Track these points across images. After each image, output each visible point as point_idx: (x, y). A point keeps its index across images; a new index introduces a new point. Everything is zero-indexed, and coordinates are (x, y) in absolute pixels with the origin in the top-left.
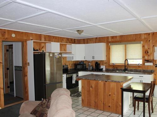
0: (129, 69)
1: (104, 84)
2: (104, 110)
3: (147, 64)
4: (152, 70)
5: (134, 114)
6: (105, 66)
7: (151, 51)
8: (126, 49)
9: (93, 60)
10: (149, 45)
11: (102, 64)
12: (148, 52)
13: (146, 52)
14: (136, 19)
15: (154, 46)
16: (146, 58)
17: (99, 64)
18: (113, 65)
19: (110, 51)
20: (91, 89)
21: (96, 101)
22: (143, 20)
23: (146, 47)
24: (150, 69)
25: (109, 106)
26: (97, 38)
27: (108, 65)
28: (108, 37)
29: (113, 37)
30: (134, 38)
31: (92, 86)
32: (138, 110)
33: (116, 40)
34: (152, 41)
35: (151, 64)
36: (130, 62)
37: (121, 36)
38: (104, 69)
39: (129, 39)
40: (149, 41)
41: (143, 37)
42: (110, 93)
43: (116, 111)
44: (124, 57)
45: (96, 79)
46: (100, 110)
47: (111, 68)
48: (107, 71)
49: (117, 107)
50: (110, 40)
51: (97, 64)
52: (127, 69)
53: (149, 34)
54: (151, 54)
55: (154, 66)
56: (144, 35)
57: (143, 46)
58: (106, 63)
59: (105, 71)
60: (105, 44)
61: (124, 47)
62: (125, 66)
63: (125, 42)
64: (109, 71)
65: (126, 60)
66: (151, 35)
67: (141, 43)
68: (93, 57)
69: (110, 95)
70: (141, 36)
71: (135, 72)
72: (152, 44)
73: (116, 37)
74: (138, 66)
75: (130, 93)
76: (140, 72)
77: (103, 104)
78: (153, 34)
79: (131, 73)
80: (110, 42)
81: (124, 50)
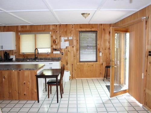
0: (39, 57)
1: (18, 73)
2: (19, 99)
3: (55, 52)
4: (59, 58)
5: (49, 97)
6: (15, 56)
7: (58, 41)
8: (35, 39)
9: (2, 50)
10: (56, 36)
11: (11, 54)
12: (55, 42)
13: (54, 42)
14: (49, 10)
15: (60, 36)
16: (54, 47)
17: (9, 54)
18: (23, 55)
19: (19, 41)
20: (4, 79)
21: (10, 92)
22: (54, 12)
23: (54, 37)
24: (57, 57)
25: (25, 95)
26: (5, 26)
27: (18, 54)
28: (17, 26)
29: (22, 27)
30: (44, 29)
31: (4, 77)
32: (51, 93)
33: (26, 29)
34: (59, 32)
35: (58, 52)
36: (40, 51)
37: (31, 26)
38: (14, 59)
39: (39, 29)
40: (57, 31)
41: (51, 28)
42: (25, 82)
43: (32, 98)
44: (34, 46)
45: (9, 69)
46: (16, 100)
47: (21, 58)
48: (17, 60)
49: (32, 94)
50: (20, 29)
51: (7, 54)
52: (37, 58)
53: (57, 26)
54: (58, 43)
55: (61, 54)
56: (52, 26)
57: (52, 36)
58: (16, 53)
59: (15, 61)
60: (15, 33)
61: (34, 37)
62: (35, 55)
63: (35, 31)
64: (19, 60)
65: (36, 49)
66: (58, 26)
67: (50, 34)
68: (2, 47)
69: (25, 83)
70: (49, 27)
71: (45, 60)
72: (59, 35)
73: (26, 26)
74: (47, 54)
75: (42, 78)
76: (49, 60)
77: (18, 93)
78: (60, 25)
79: (41, 62)
80: (20, 32)
81: (34, 40)
